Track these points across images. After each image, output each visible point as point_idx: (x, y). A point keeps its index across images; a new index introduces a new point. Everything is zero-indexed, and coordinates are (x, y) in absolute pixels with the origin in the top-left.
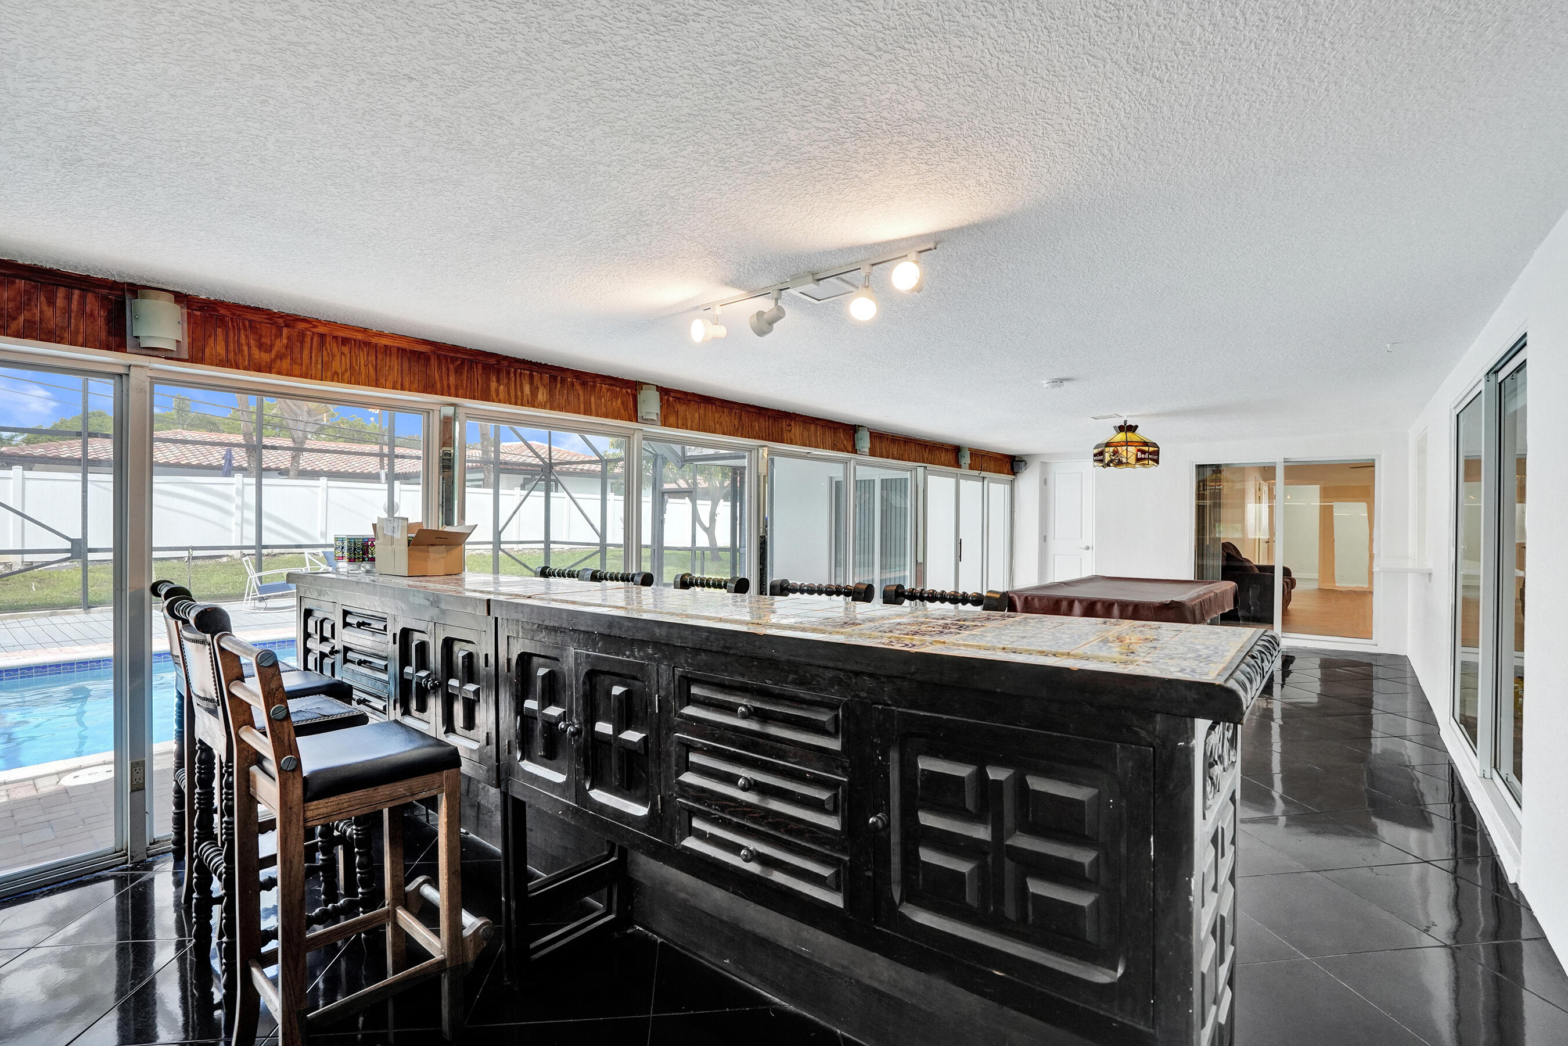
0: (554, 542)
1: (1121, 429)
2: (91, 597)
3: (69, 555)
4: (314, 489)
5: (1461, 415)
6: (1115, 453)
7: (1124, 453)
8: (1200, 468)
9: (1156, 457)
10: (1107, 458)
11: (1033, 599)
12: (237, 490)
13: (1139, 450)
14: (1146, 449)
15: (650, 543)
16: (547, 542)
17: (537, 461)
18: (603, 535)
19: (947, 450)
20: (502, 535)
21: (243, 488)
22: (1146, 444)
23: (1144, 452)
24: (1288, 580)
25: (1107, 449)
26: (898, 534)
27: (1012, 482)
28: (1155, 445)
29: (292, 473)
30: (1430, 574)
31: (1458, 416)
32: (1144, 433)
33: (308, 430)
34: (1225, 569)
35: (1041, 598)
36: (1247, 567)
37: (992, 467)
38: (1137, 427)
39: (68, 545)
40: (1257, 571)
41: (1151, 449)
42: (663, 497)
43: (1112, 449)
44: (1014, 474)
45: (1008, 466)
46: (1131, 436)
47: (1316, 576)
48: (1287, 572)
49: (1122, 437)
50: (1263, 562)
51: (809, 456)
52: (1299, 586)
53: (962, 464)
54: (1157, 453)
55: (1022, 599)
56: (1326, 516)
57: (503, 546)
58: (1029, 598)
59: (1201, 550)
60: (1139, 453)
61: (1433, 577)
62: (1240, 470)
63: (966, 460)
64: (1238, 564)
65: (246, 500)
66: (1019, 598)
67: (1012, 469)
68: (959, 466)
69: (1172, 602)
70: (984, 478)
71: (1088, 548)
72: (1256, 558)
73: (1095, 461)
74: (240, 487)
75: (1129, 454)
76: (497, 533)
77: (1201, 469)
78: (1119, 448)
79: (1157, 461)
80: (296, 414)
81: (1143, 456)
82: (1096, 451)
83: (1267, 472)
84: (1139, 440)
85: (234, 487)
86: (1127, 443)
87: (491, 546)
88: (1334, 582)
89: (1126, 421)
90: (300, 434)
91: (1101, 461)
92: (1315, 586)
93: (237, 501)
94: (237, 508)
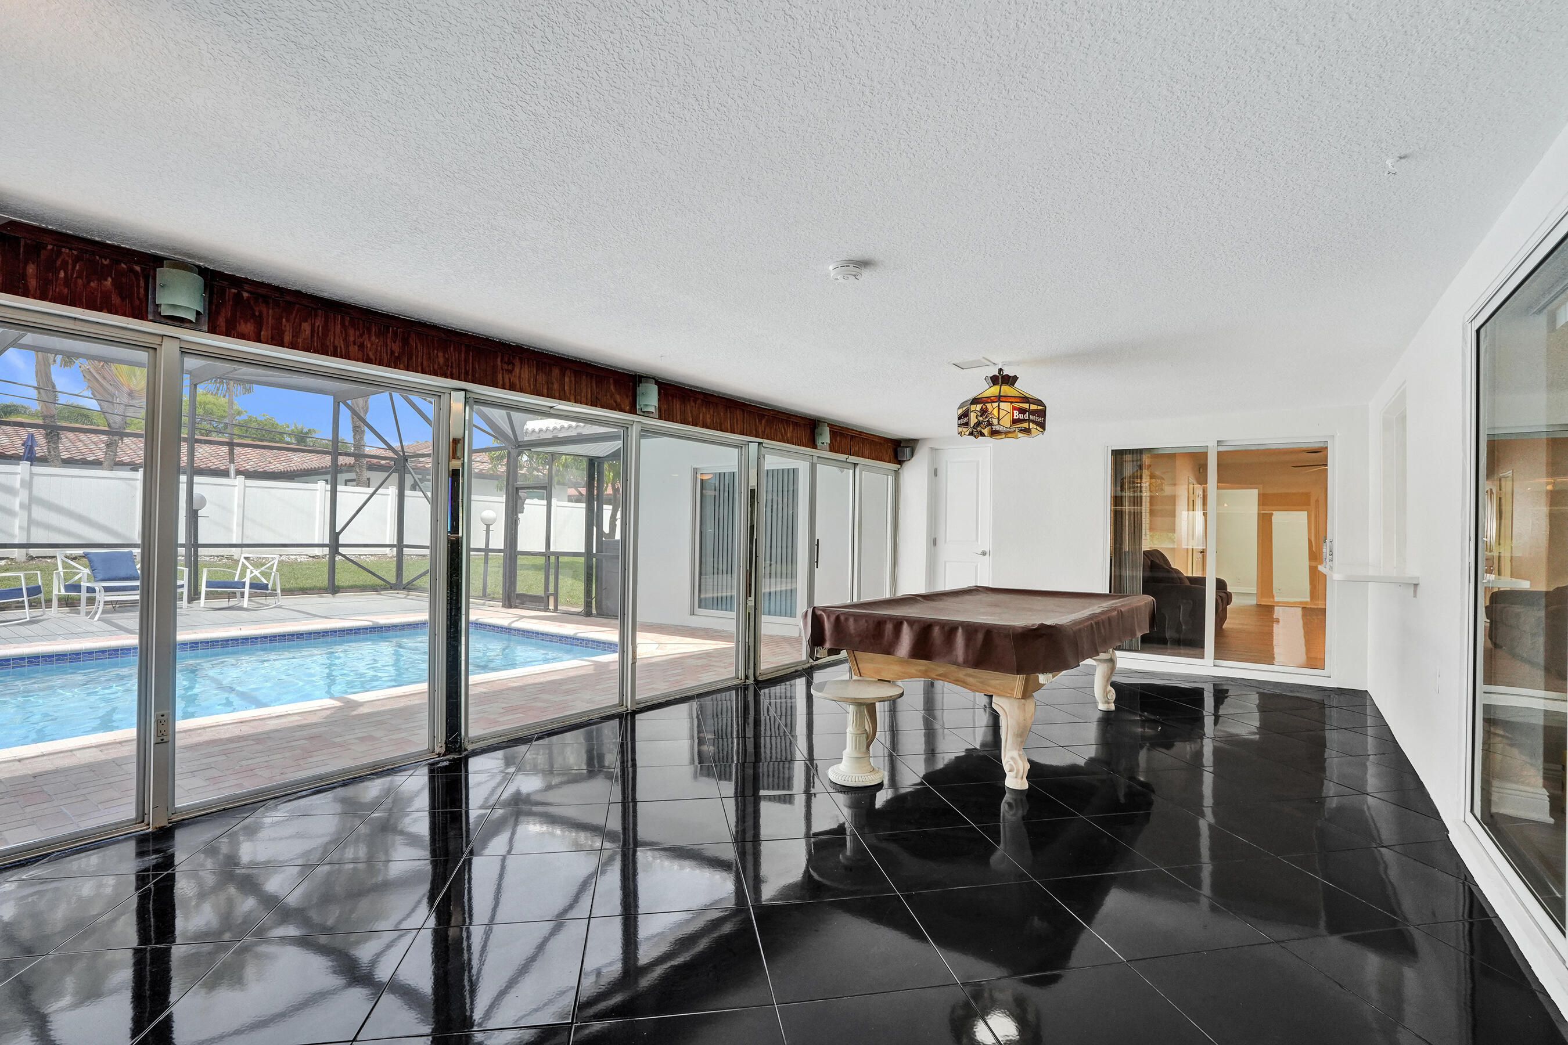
0: (408, 546)
1: (994, 380)
4: (131, 482)
5: (1482, 331)
6: (984, 412)
7: (995, 412)
8: (1118, 455)
9: (1041, 420)
10: (973, 420)
11: (847, 619)
12: (22, 481)
13: (1014, 408)
14: (1026, 406)
15: (503, 548)
16: (400, 545)
17: (391, 454)
19: (796, 424)
20: (341, 537)
21: (32, 479)
22: (1026, 399)
23: (1022, 411)
24: (1222, 594)
25: (973, 407)
26: (725, 530)
27: (897, 473)
28: (1039, 402)
29: (105, 464)
30: (1416, 585)
31: (1478, 331)
32: (1023, 386)
33: (128, 414)
34: (1146, 581)
35: (857, 617)
36: (1173, 579)
37: (867, 452)
38: (1015, 378)
40: (1188, 584)
41: (1033, 407)
42: (517, 492)
43: (979, 407)
44: (900, 462)
45: (891, 452)
46: (1006, 390)
47: (1254, 590)
48: (1221, 585)
49: (994, 390)
50: (1197, 574)
51: (552, 411)
52: (1235, 601)
53: (819, 444)
54: (1042, 413)
55: (833, 618)
56: (1265, 524)
57: (341, 550)
58: (842, 618)
59: (1118, 557)
60: (1016, 413)
61: (1419, 589)
62: (1166, 458)
63: (825, 438)
64: (1164, 575)
65: (35, 492)
66: (828, 617)
67: (896, 456)
68: (814, 446)
69: (1042, 626)
70: (855, 465)
71: (984, 554)
72: (1188, 569)
73: (960, 425)
74: (27, 478)
75: (1002, 413)
76: (335, 535)
77: (1119, 457)
78: (989, 405)
79: (1042, 426)
80: (112, 396)
81: (1021, 416)
82: (960, 411)
83: (1198, 460)
84: (1016, 394)
85: (19, 477)
86: (1000, 398)
87: (326, 550)
88: (1273, 597)
89: (1001, 370)
90: (118, 419)
91: (967, 424)
92: (1253, 601)
93: (23, 496)
94: (22, 505)
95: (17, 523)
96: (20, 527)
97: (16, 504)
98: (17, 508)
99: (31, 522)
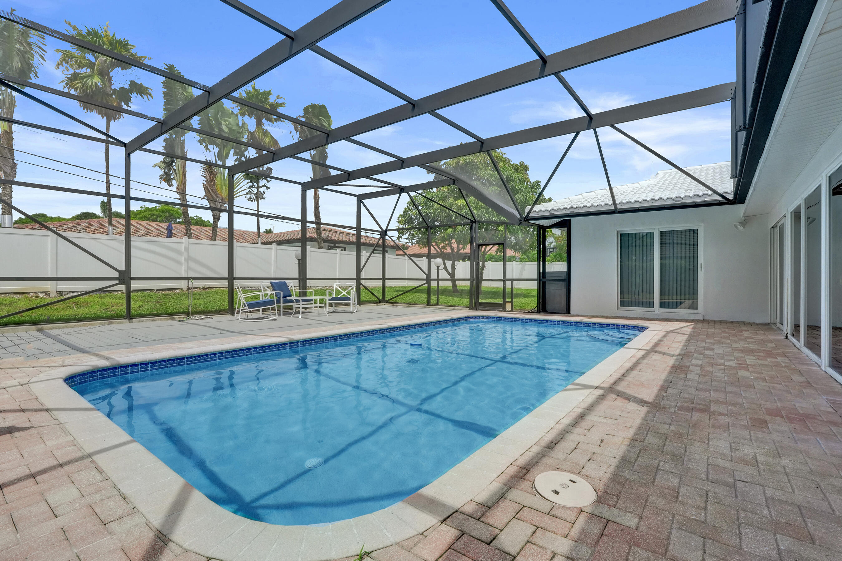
2: (133, 312)
3: (117, 282)
12: (185, 247)
18: (428, 275)
21: (188, 245)
39: (116, 275)
65: (190, 253)
76: (359, 272)
85: (183, 245)
93: (185, 255)
94: (185, 259)
95: (183, 268)
96: (184, 270)
97: (182, 259)
98: (183, 261)
99: (189, 268)
